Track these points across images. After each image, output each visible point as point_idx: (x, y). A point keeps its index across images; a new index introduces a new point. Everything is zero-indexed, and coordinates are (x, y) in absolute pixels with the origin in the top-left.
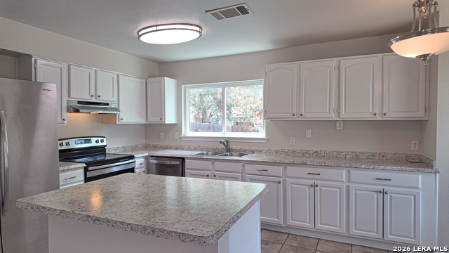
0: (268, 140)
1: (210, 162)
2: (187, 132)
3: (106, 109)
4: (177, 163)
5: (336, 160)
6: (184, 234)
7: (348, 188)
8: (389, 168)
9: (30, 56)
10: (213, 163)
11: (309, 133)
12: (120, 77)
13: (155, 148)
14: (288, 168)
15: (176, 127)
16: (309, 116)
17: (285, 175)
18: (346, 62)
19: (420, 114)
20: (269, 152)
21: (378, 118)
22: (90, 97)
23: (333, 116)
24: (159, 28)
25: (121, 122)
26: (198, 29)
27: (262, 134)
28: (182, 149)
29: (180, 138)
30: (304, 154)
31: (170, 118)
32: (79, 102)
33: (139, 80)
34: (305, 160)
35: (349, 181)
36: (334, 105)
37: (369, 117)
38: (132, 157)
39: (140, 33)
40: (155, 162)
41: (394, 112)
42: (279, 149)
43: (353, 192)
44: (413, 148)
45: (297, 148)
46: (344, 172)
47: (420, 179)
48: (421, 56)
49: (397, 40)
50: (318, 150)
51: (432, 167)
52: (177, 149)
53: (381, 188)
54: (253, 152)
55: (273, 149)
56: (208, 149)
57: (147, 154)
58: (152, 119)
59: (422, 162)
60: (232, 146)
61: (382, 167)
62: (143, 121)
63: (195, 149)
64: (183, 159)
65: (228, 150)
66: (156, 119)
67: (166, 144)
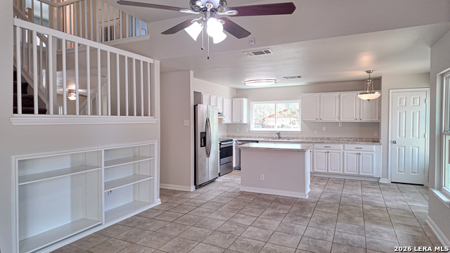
0: (302, 132)
5: (338, 141)
7: (343, 153)
8: (361, 143)
9: (201, 93)
11: (324, 129)
12: (224, 99)
13: (239, 137)
14: (315, 145)
15: (248, 125)
16: (325, 120)
17: (313, 148)
18: (343, 94)
19: (376, 120)
20: (303, 138)
21: (358, 121)
23: (337, 120)
25: (224, 122)
26: (275, 81)
27: (299, 129)
28: (251, 138)
29: (249, 131)
31: (245, 121)
33: (229, 100)
34: (323, 140)
35: (344, 149)
36: (337, 115)
37: (354, 120)
38: (232, 140)
40: (241, 143)
41: (365, 120)
42: (308, 137)
43: (345, 155)
44: (376, 136)
45: (318, 136)
46: (342, 146)
47: (374, 147)
48: (368, 100)
49: (360, 94)
50: (329, 137)
51: (379, 142)
52: (247, 137)
53: (358, 152)
54: (294, 138)
55: (305, 137)
56: (267, 138)
57: (236, 139)
59: (376, 141)
60: (281, 136)
61: (359, 143)
62: (230, 122)
63: (259, 137)
64: (258, 142)
65: (279, 138)
66: (238, 121)
67: (240, 135)
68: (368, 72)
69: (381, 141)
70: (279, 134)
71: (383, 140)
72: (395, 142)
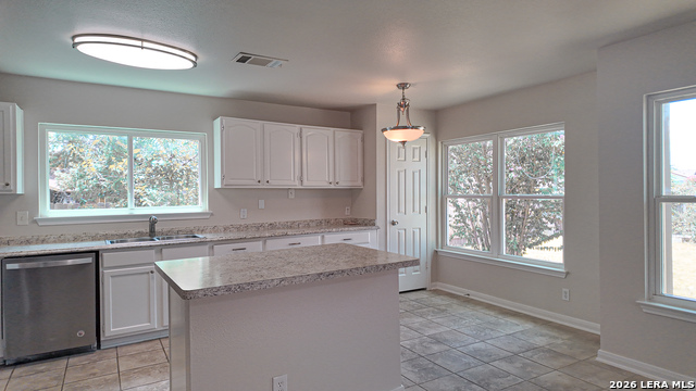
0: (212, 214)
1: (153, 252)
2: (48, 211)
4: (89, 260)
10: (159, 252)
11: (262, 204)
16: (276, 183)
19: (358, 183)
20: (215, 229)
21: (332, 187)
23: (297, 185)
28: (43, 242)
29: (35, 222)
30: (259, 227)
34: (285, 230)
36: (297, 173)
37: (326, 185)
41: (344, 184)
42: (228, 224)
44: (347, 214)
46: (319, 237)
47: (370, 235)
50: (272, 222)
51: (374, 225)
52: (28, 242)
55: (220, 225)
60: (161, 229)
61: (347, 229)
64: (97, 253)
68: (403, 86)
69: (378, 222)
70: (152, 221)
72: (393, 223)
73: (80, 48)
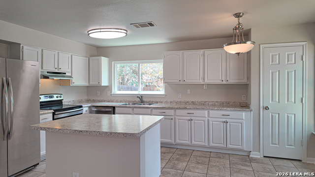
0: (166, 95)
1: (131, 109)
2: (116, 91)
3: (64, 77)
4: (110, 110)
5: (203, 105)
6: (126, 133)
7: (208, 120)
8: (229, 109)
9: (20, 44)
10: (133, 109)
11: (189, 91)
12: (73, 56)
13: (94, 101)
14: (177, 111)
15: (108, 88)
17: (175, 115)
18: (208, 52)
19: (245, 81)
20: (166, 102)
21: (224, 82)
22: (54, 69)
23: (201, 82)
24: (102, 30)
25: (73, 85)
26: (125, 32)
27: (162, 92)
28: (113, 102)
29: (111, 95)
30: (186, 103)
31: (105, 82)
32: (48, 72)
33: (85, 58)
34: (186, 106)
35: (209, 116)
36: (201, 76)
37: (219, 82)
38: (81, 107)
39: (89, 32)
40: (95, 109)
41: (232, 81)
42: (172, 100)
43: (211, 123)
44: (243, 99)
45: (182, 100)
46: (206, 112)
47: (244, 114)
48: (237, 53)
49: (226, 45)
50: (194, 101)
51: (249, 108)
52: (109, 102)
53: (225, 120)
54: (157, 103)
55: (169, 101)
56: (129, 102)
57: (90, 105)
58: (93, 83)
59: (245, 106)
60: (144, 99)
61: (225, 109)
62: (87, 84)
63: (121, 102)
64: (114, 108)
65: (142, 102)
66: (96, 83)
67: (101, 99)
69: (252, 106)
70: (141, 97)
71: (253, 104)
73: (90, 35)
